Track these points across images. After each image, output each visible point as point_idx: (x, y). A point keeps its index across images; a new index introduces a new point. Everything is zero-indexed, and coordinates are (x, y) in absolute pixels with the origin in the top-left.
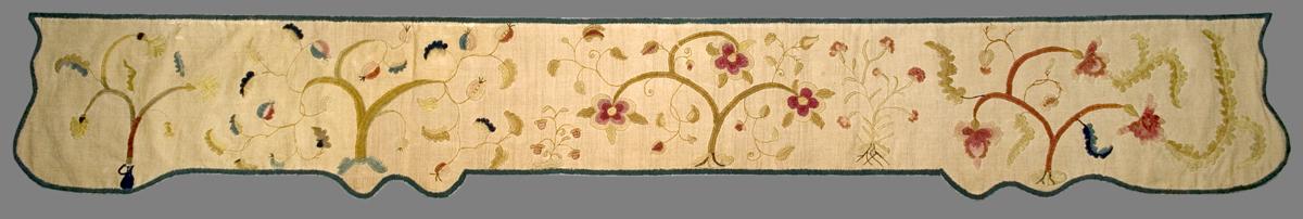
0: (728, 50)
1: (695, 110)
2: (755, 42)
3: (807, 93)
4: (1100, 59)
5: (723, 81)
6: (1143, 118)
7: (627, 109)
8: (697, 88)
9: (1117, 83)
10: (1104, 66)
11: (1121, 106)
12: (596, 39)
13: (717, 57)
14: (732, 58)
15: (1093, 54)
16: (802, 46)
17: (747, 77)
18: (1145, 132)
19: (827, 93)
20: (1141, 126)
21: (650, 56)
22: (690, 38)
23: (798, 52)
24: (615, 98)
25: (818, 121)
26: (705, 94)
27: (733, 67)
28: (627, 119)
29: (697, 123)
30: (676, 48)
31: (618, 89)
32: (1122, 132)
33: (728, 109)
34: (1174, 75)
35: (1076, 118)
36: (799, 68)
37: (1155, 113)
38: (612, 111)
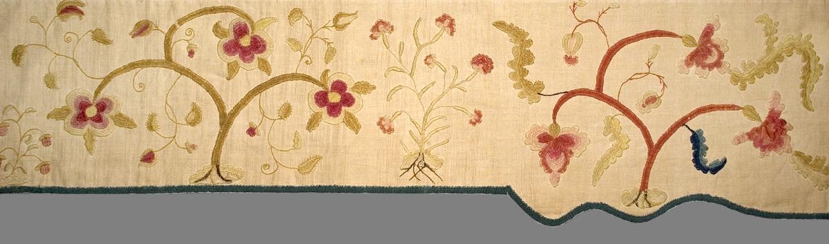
0: (241, 31)
1: (196, 109)
2: (275, 20)
3: (339, 87)
4: (717, 47)
5: (232, 70)
6: (767, 123)
7: (110, 109)
8: (199, 80)
9: (736, 79)
10: (721, 56)
11: (739, 108)
12: (73, 18)
13: (225, 40)
14: (245, 42)
15: (709, 41)
16: (335, 26)
17: (265, 67)
18: (767, 141)
19: (365, 87)
20: (763, 133)
21: (141, 39)
22: (191, 16)
23: (330, 34)
24: (97, 92)
25: (352, 123)
26: (209, 88)
27: (246, 54)
28: (111, 123)
29: (198, 127)
30: (173, 29)
31: (100, 82)
32: (739, 141)
33: (238, 108)
34: (807, 69)
35: (683, 122)
36: (331, 54)
37: (782, 117)
38: (91, 112)
